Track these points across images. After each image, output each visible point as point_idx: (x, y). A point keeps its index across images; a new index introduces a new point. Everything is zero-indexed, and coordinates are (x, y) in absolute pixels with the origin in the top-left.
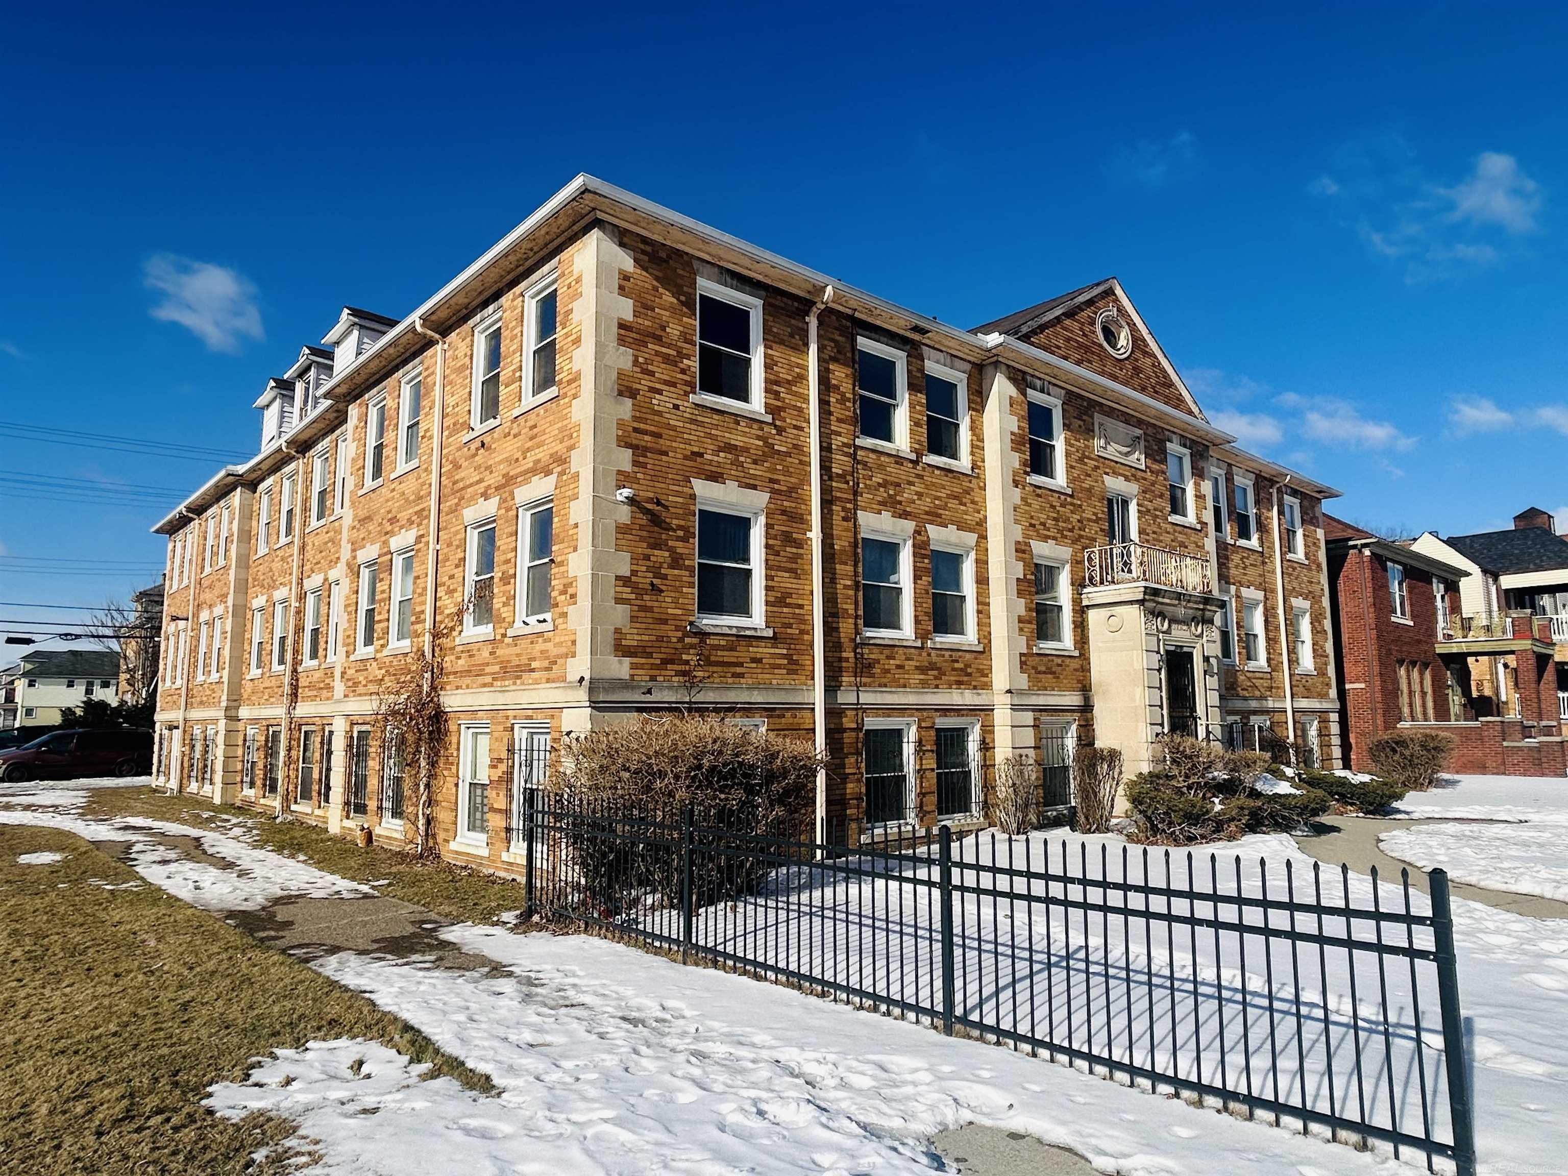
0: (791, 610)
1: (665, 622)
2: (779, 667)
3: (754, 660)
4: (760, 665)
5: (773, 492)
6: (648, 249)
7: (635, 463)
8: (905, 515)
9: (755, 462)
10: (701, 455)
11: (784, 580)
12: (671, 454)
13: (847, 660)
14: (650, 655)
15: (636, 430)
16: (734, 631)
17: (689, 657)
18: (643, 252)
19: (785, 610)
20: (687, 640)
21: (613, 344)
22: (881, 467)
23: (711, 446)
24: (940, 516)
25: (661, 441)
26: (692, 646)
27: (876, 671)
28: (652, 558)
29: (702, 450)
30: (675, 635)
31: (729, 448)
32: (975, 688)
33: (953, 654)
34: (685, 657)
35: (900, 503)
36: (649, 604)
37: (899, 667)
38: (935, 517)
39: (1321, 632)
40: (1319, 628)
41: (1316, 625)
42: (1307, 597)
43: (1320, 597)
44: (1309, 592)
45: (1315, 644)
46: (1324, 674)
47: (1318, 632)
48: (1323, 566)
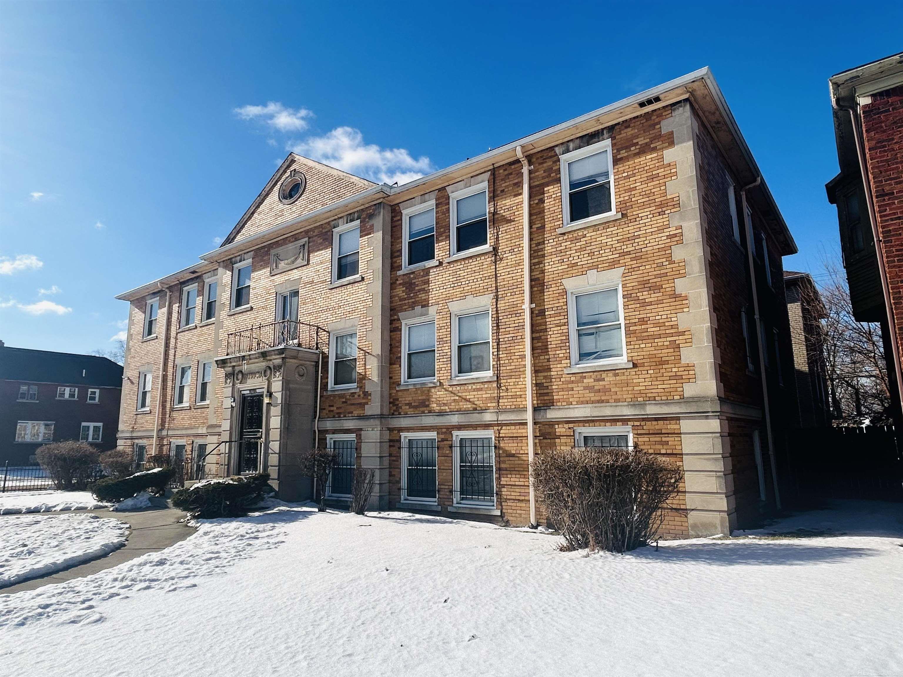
8: (191, 353)
39: (659, 302)
40: (654, 297)
41: (644, 295)
42: (613, 264)
43: (664, 249)
44: (624, 254)
45: (635, 324)
46: (667, 362)
47: (650, 304)
48: (683, 198)
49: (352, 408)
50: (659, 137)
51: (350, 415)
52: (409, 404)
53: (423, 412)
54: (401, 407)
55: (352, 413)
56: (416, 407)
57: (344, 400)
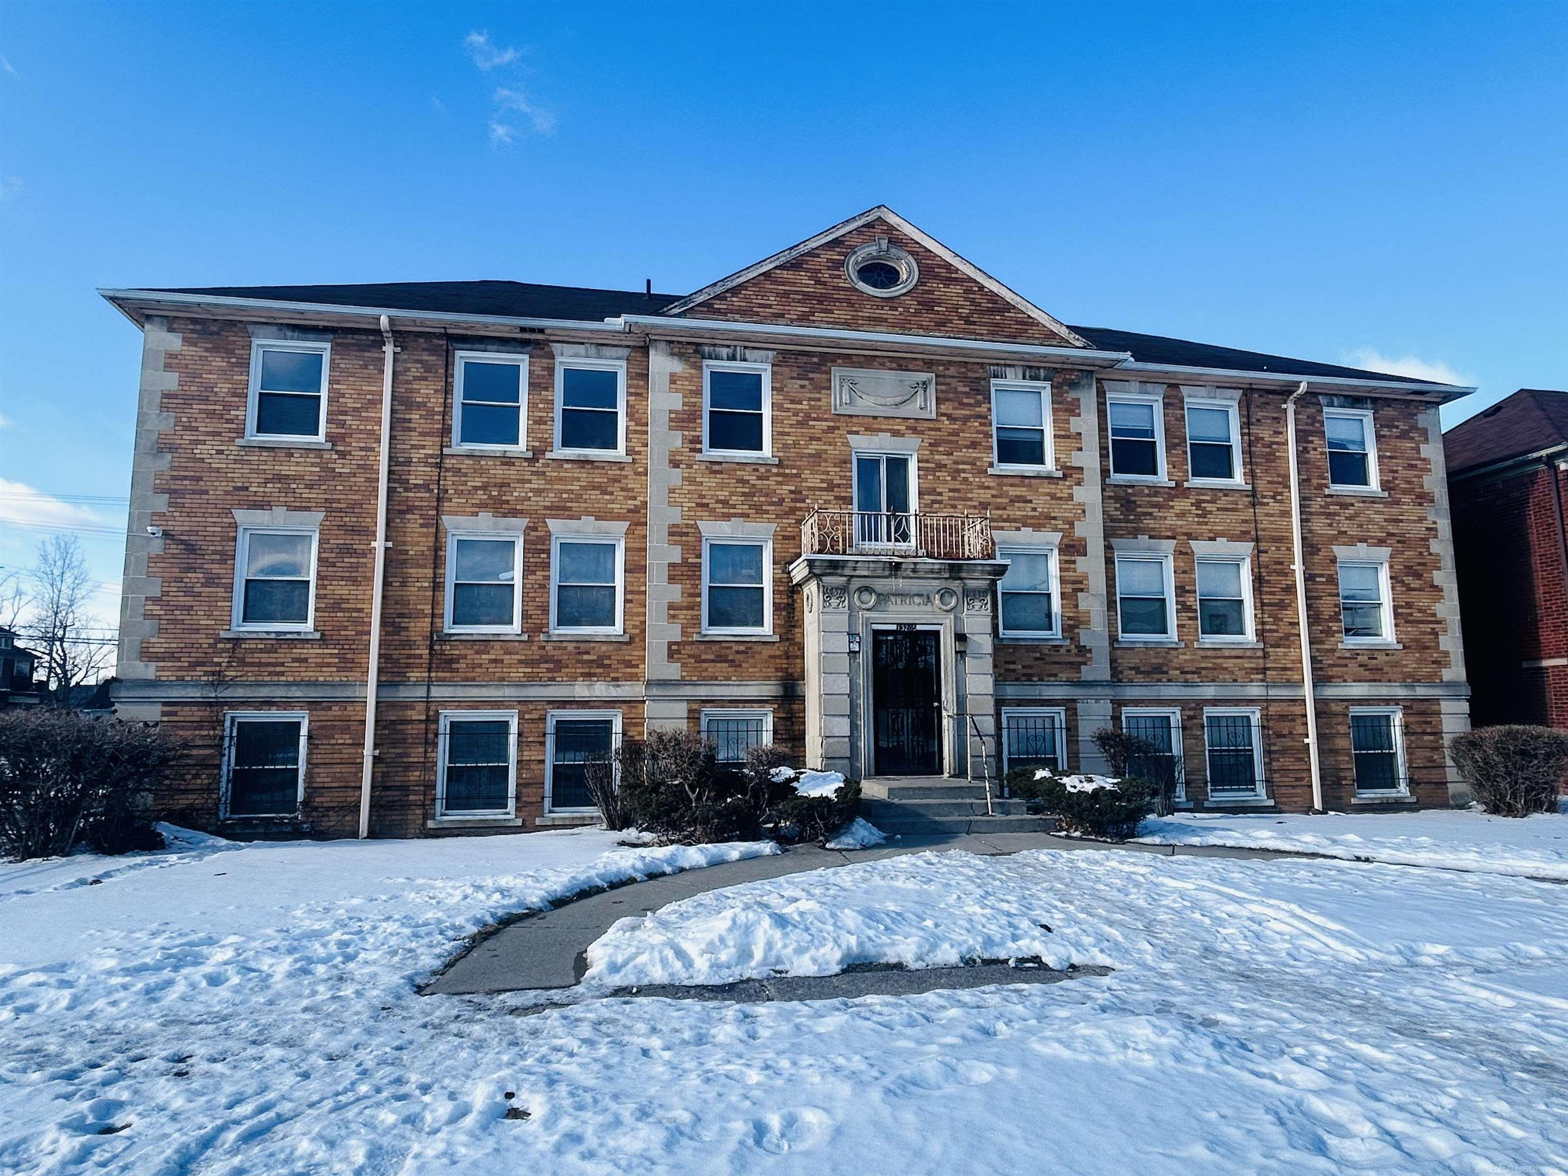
0: (347, 614)
1: (197, 631)
2: (329, 665)
3: (295, 660)
4: (303, 665)
5: (330, 511)
6: (198, 327)
7: (170, 504)
8: (515, 513)
9: (310, 487)
10: (247, 489)
11: (341, 589)
12: (211, 492)
13: (420, 657)
14: (179, 659)
15: (174, 478)
16: (273, 636)
17: (221, 660)
18: (193, 331)
19: (339, 614)
20: (220, 646)
21: (154, 412)
22: (482, 471)
23: (256, 479)
24: (570, 509)
25: (202, 483)
26: (223, 651)
27: (462, 665)
28: (185, 580)
29: (246, 485)
30: (206, 642)
31: (279, 478)
32: (616, 679)
33: (581, 645)
34: (215, 660)
35: (507, 502)
36: (179, 617)
37: (495, 661)
38: (561, 510)
39: (1421, 589)
40: (1416, 584)
41: (1408, 580)
42: (1381, 542)
43: (1422, 539)
44: (1390, 534)
45: (1402, 607)
46: (1428, 648)
47: (1414, 589)
48: (1437, 496)
49: (1055, 669)
50: (1414, 428)
51: (1053, 679)
52: (1136, 669)
53: (1159, 680)
54: (1122, 672)
55: (1056, 675)
56: (1148, 673)
57: (1038, 655)
